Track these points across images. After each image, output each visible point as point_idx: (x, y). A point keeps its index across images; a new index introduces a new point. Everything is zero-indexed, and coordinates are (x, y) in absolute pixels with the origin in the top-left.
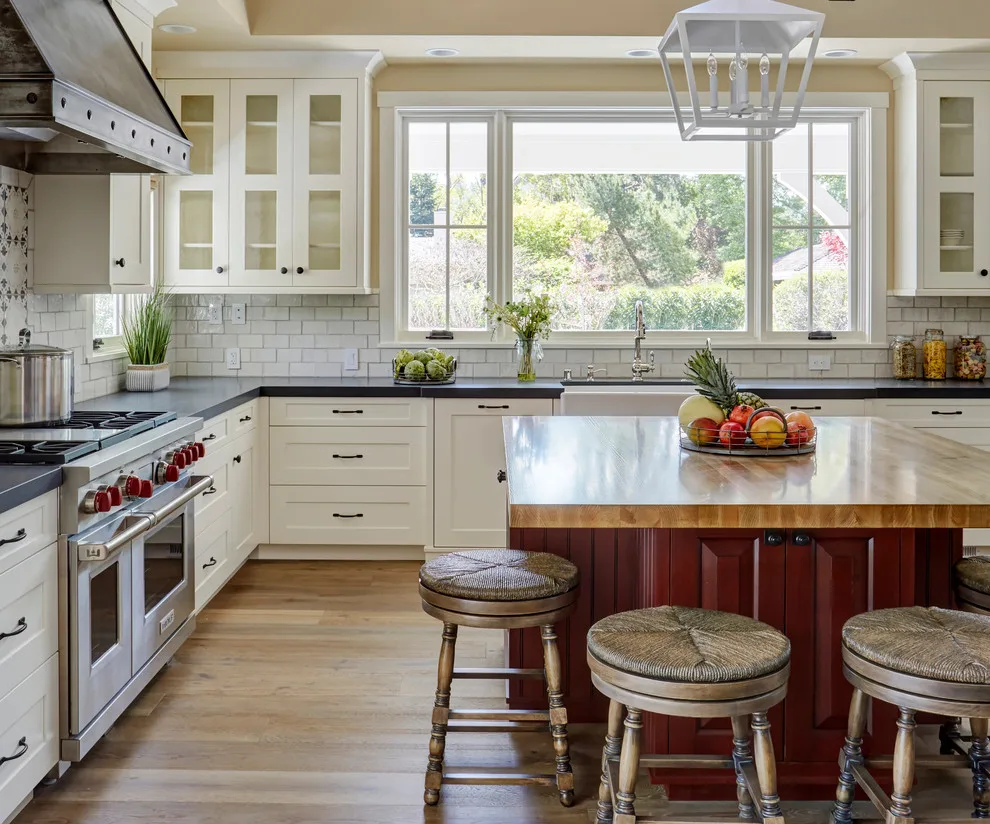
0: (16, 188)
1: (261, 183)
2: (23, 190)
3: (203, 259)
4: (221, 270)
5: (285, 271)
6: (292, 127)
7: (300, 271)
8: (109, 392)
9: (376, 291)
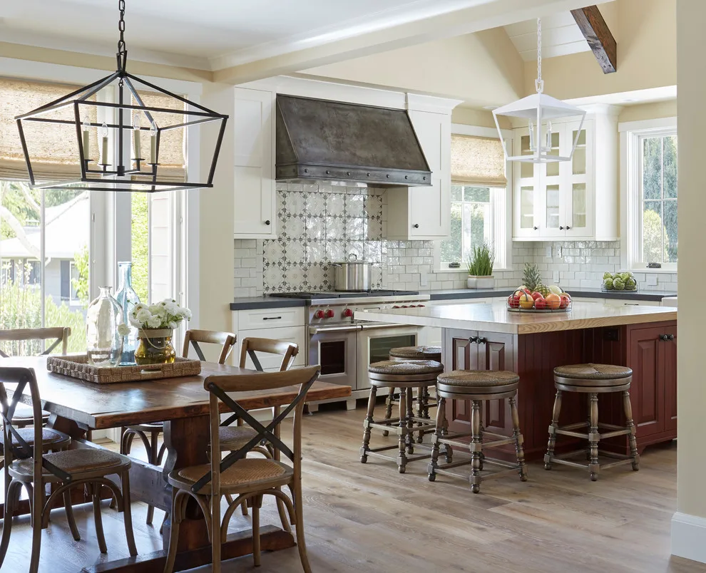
0: (373, 196)
1: (553, 180)
2: (378, 196)
3: (528, 223)
4: (536, 228)
5: (561, 228)
6: (566, 147)
7: (568, 228)
8: (455, 287)
9: (618, 239)
